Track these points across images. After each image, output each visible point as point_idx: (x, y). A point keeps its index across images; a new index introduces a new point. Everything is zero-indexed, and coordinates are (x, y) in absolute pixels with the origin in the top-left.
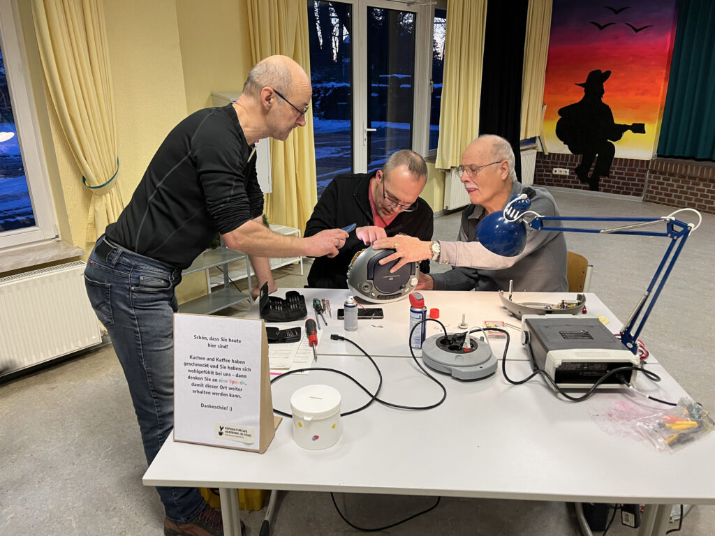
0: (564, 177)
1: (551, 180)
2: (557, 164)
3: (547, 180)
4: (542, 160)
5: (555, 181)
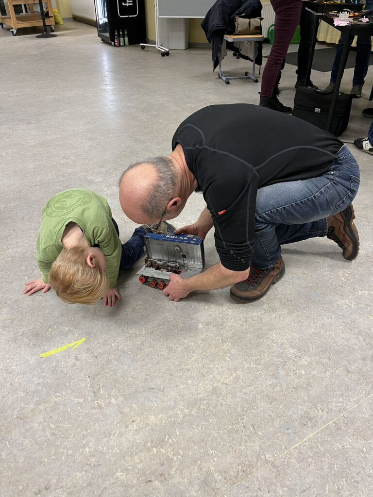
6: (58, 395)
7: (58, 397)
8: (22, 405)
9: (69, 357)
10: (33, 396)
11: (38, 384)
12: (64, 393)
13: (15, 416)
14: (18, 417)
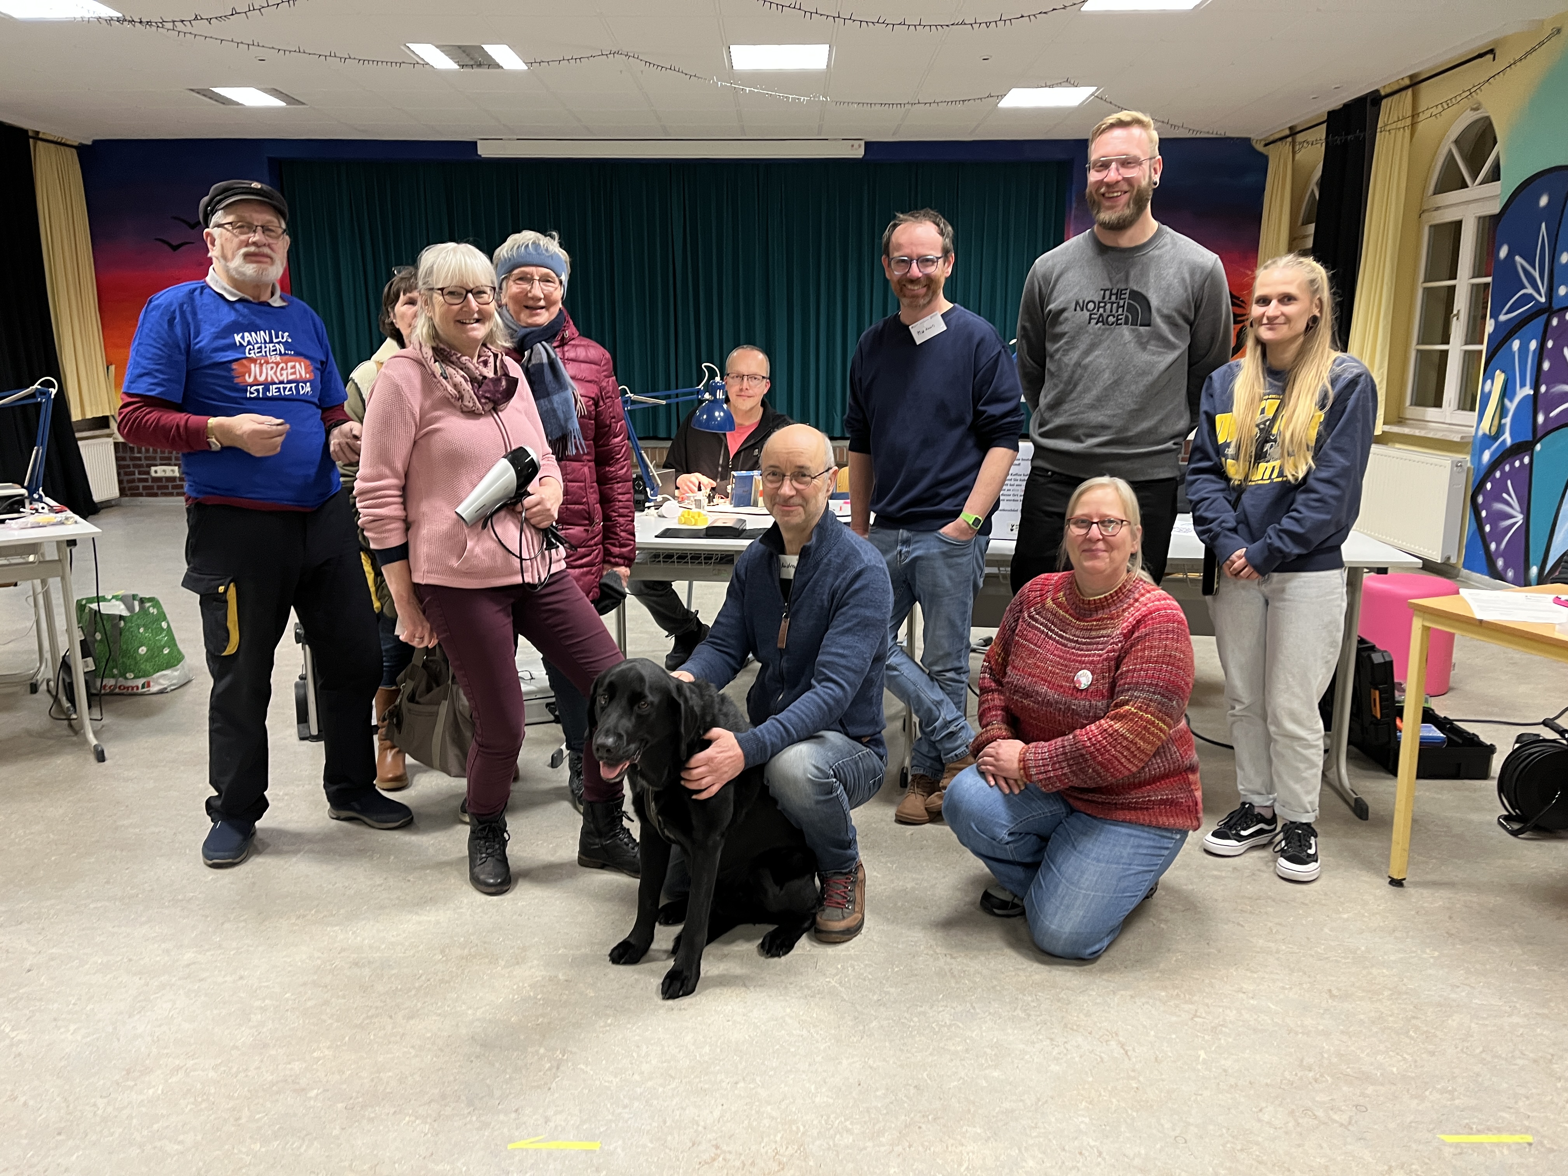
0: (172, 479)
1: (151, 488)
2: (155, 459)
3: (145, 488)
4: (128, 455)
5: (159, 488)
6: (607, 1084)
7: (608, 1082)
8: (661, 1090)
9: (556, 1127)
10: (641, 1094)
11: (625, 1107)
12: (598, 1083)
13: (677, 1081)
14: (674, 1078)
